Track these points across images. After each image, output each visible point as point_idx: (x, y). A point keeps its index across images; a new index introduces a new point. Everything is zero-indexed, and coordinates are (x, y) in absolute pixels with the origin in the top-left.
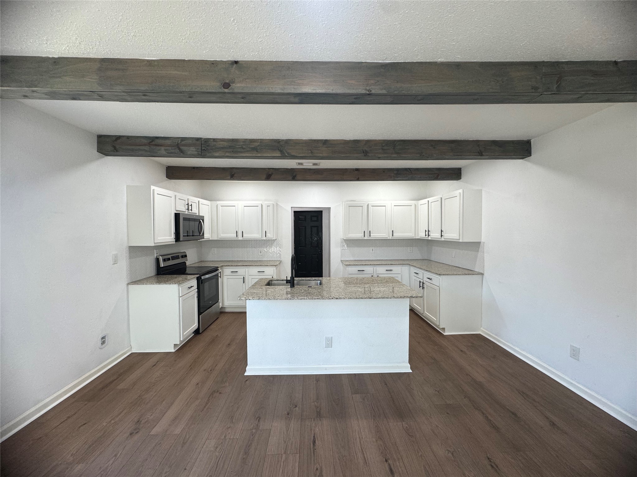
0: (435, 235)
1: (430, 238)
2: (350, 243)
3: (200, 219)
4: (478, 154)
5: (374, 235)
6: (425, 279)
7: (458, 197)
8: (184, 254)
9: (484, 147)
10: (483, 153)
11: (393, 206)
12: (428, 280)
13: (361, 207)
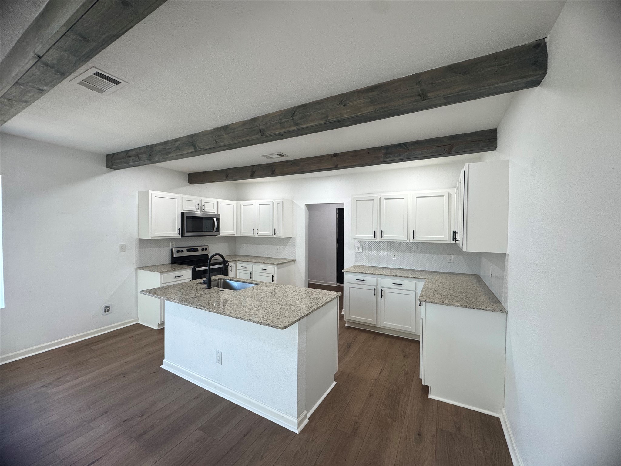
3: (213, 218)
4: (419, 98)
5: (387, 237)
8: (204, 248)
9: (431, 83)
10: (429, 95)
11: (415, 198)
13: (372, 201)
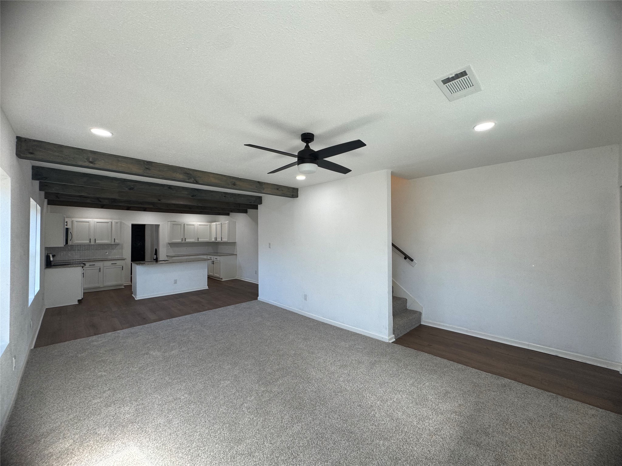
0: (219, 240)
1: (217, 241)
2: (172, 245)
5: (189, 240)
6: (215, 259)
7: (227, 224)
11: (198, 225)
12: (216, 260)
13: (180, 225)
